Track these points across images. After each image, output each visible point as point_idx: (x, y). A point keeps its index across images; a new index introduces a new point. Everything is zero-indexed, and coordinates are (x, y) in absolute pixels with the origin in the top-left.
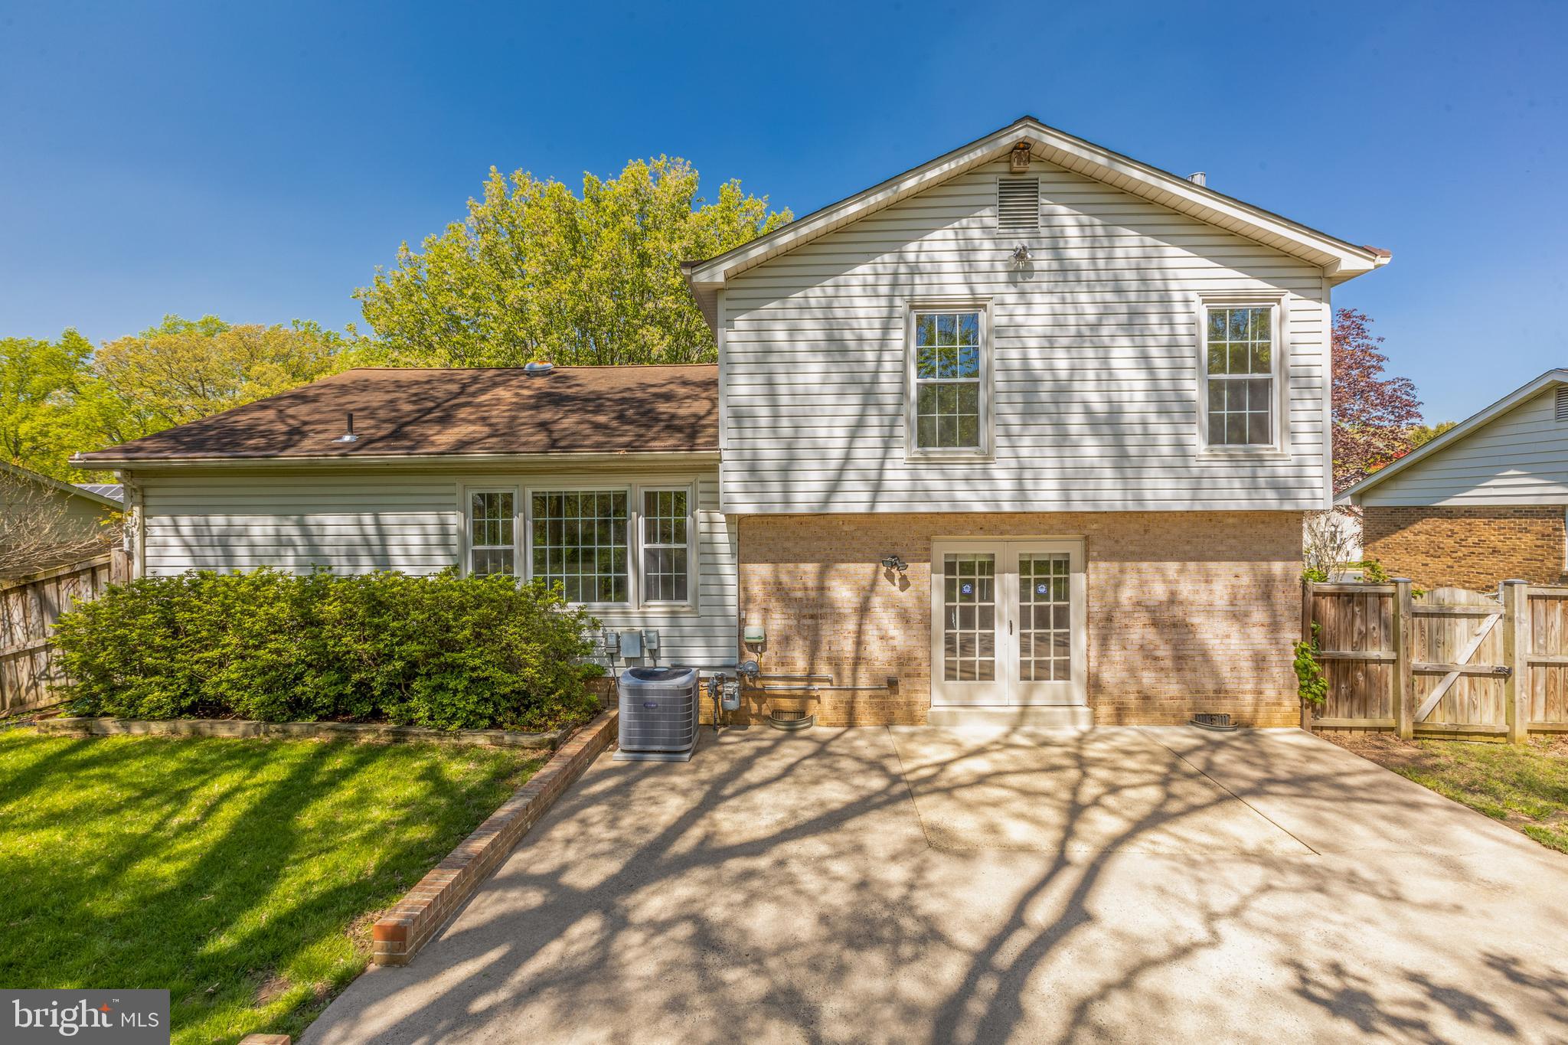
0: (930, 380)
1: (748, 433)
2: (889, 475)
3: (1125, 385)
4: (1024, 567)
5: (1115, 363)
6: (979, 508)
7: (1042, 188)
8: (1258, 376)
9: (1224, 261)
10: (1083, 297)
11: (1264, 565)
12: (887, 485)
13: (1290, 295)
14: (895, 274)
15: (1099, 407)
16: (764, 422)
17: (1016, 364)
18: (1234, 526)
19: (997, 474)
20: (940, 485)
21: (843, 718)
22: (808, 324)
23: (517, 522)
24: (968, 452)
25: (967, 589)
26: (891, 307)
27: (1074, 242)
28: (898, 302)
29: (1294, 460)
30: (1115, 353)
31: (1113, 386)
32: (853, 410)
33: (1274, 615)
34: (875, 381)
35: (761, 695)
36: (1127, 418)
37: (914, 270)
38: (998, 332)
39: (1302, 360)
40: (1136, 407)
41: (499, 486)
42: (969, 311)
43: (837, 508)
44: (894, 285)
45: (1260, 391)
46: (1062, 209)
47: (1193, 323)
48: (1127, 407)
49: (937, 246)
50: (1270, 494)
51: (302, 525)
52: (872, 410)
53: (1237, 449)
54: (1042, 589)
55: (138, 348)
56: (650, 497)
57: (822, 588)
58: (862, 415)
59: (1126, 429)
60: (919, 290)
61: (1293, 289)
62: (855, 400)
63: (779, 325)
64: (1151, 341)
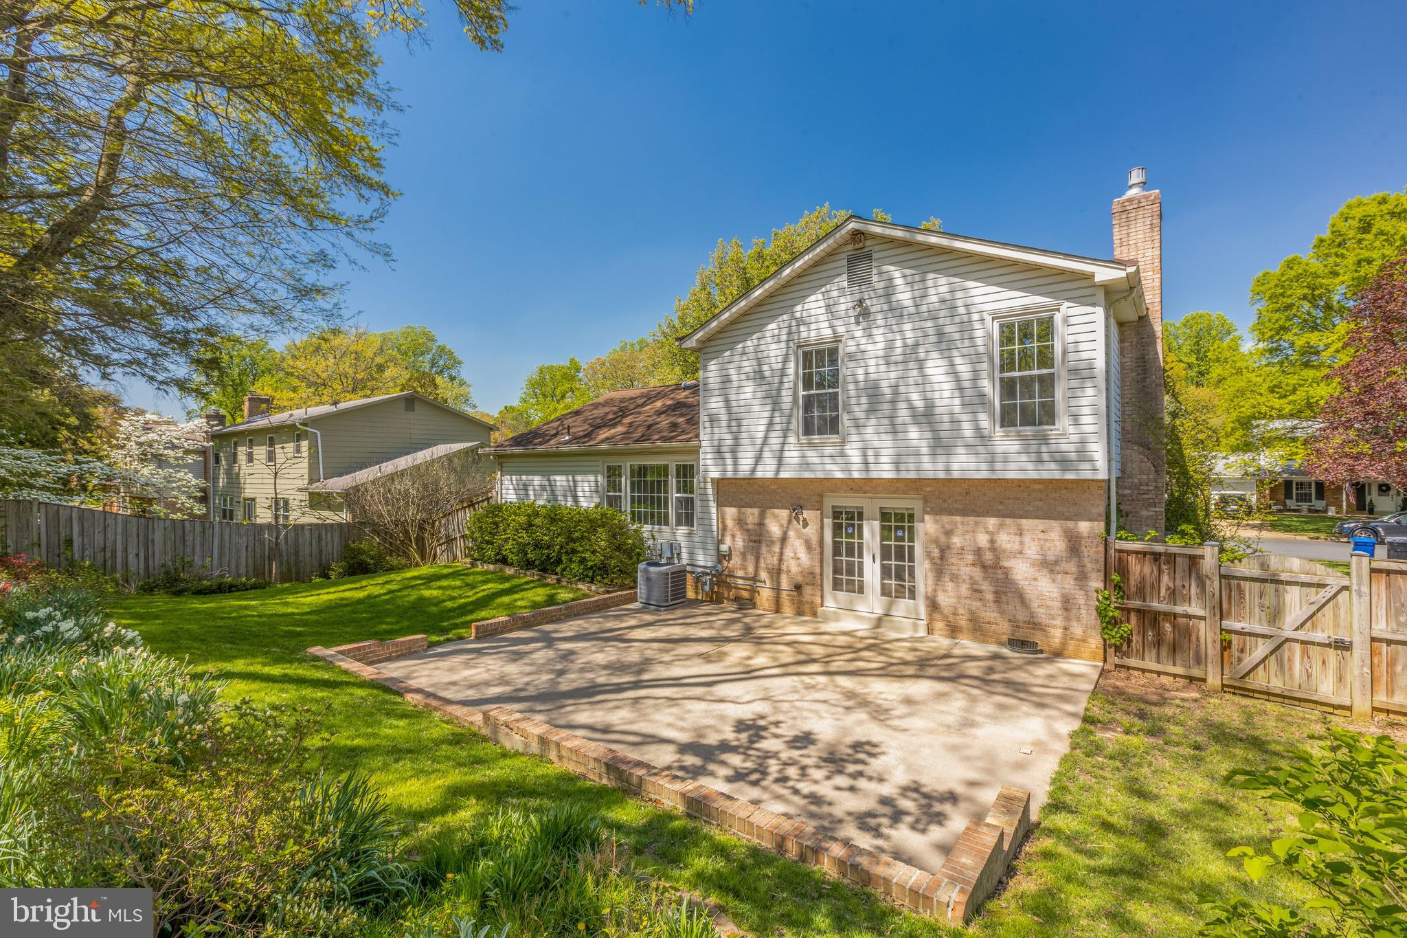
0: (812, 392)
1: (716, 430)
2: (787, 454)
3: (937, 387)
4: (885, 516)
5: (929, 371)
6: (839, 475)
7: (875, 256)
8: (1045, 371)
9: (1009, 286)
10: (907, 326)
11: (1070, 524)
12: (786, 460)
13: (1067, 304)
14: (790, 327)
15: (919, 403)
16: (724, 424)
17: (861, 378)
18: (1040, 491)
19: (849, 452)
20: (816, 460)
21: (773, 607)
22: (745, 363)
23: (623, 479)
24: (834, 438)
25: (850, 530)
26: (788, 347)
27: (900, 288)
28: (791, 344)
29: (1074, 438)
30: (929, 364)
31: (928, 388)
32: (767, 414)
33: (1081, 566)
34: (779, 396)
35: (729, 587)
36: (938, 410)
37: (801, 322)
38: (851, 357)
39: (1085, 355)
40: (946, 402)
41: (614, 461)
42: (833, 345)
43: (759, 475)
44: (789, 333)
45: (1047, 383)
46: (891, 268)
47: (989, 336)
48: (938, 403)
49: (813, 305)
50: (1053, 466)
51: (549, 481)
52: (777, 414)
53: (1028, 430)
54: (900, 533)
55: (603, 364)
56: (678, 467)
57: (761, 524)
58: (772, 417)
59: (937, 418)
60: (804, 335)
61: (1068, 299)
62: (769, 407)
63: (731, 366)
64: (955, 353)
